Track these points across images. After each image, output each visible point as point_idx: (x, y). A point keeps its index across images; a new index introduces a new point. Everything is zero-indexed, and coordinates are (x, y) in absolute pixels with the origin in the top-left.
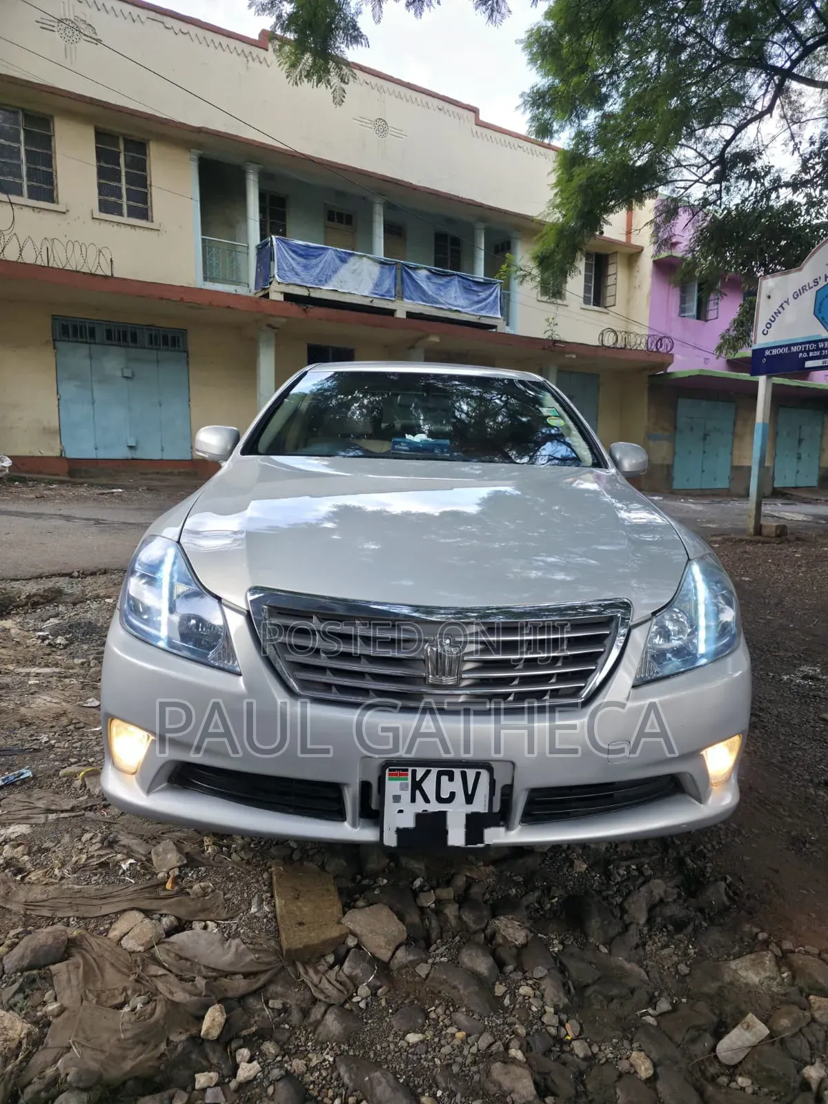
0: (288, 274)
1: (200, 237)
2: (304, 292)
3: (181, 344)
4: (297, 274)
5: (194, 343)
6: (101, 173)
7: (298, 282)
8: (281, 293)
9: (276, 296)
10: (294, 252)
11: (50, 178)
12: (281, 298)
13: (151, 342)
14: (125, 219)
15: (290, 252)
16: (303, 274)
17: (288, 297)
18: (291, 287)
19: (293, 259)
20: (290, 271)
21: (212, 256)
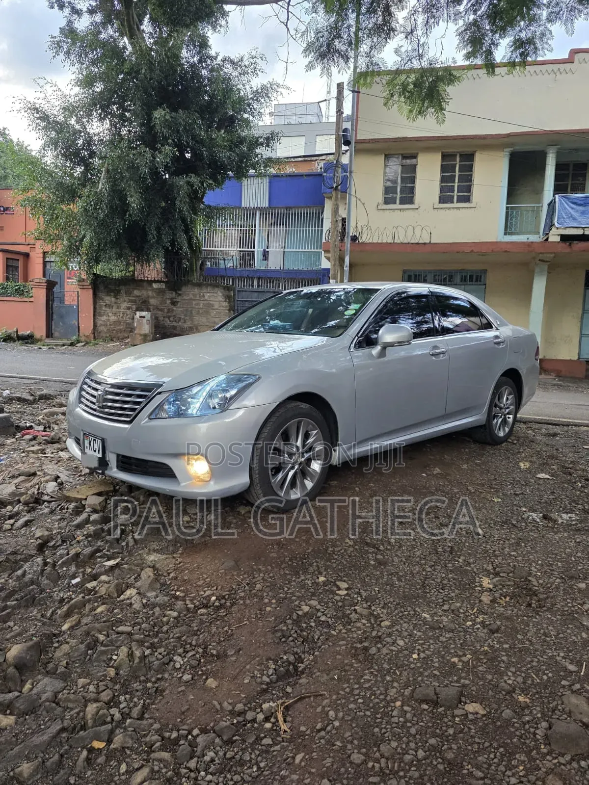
0: (567, 220)
1: (504, 205)
2: (579, 232)
3: (482, 280)
4: (575, 219)
5: (491, 278)
6: (443, 180)
7: (575, 225)
8: (558, 235)
9: (554, 238)
10: (573, 203)
11: (412, 190)
12: (558, 239)
13: (461, 281)
14: (456, 205)
15: (570, 204)
16: (580, 219)
17: (564, 238)
18: (568, 229)
19: (572, 208)
20: (569, 218)
21: (513, 217)
